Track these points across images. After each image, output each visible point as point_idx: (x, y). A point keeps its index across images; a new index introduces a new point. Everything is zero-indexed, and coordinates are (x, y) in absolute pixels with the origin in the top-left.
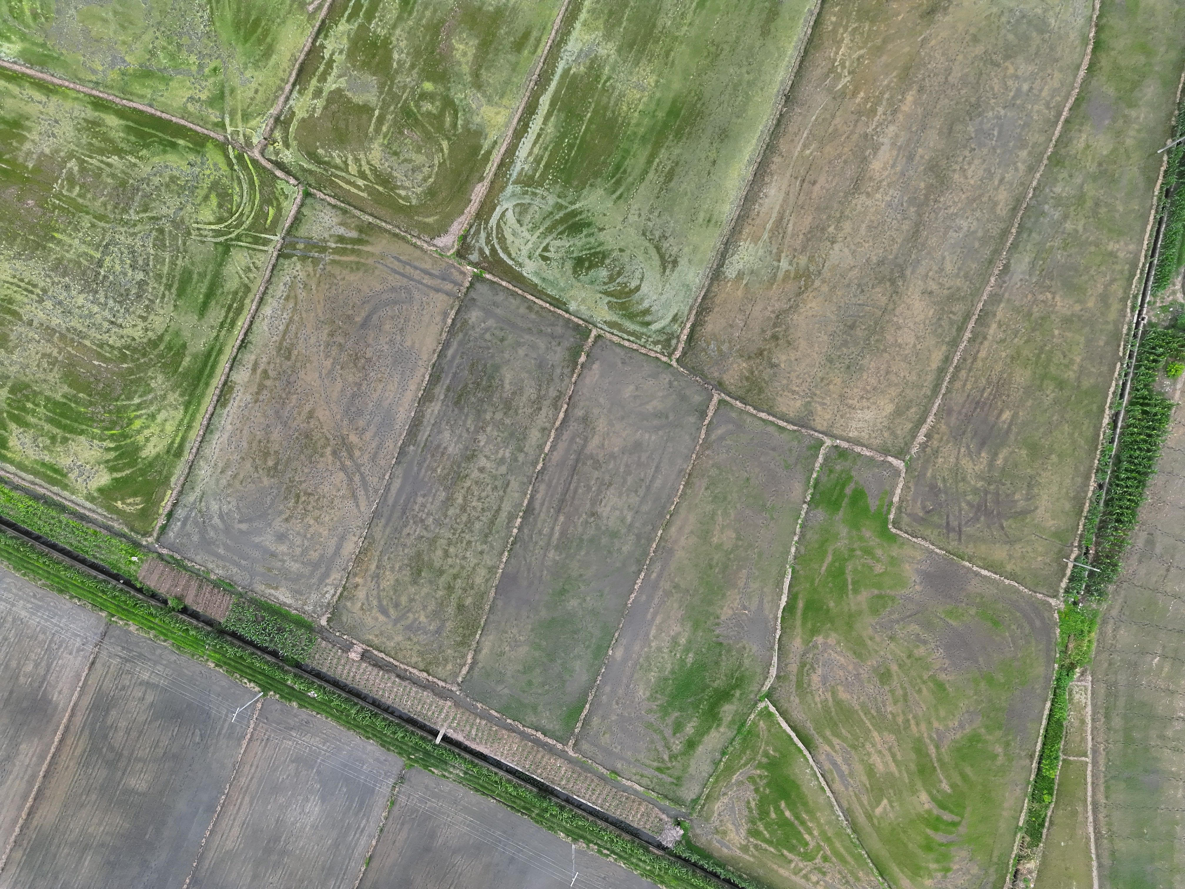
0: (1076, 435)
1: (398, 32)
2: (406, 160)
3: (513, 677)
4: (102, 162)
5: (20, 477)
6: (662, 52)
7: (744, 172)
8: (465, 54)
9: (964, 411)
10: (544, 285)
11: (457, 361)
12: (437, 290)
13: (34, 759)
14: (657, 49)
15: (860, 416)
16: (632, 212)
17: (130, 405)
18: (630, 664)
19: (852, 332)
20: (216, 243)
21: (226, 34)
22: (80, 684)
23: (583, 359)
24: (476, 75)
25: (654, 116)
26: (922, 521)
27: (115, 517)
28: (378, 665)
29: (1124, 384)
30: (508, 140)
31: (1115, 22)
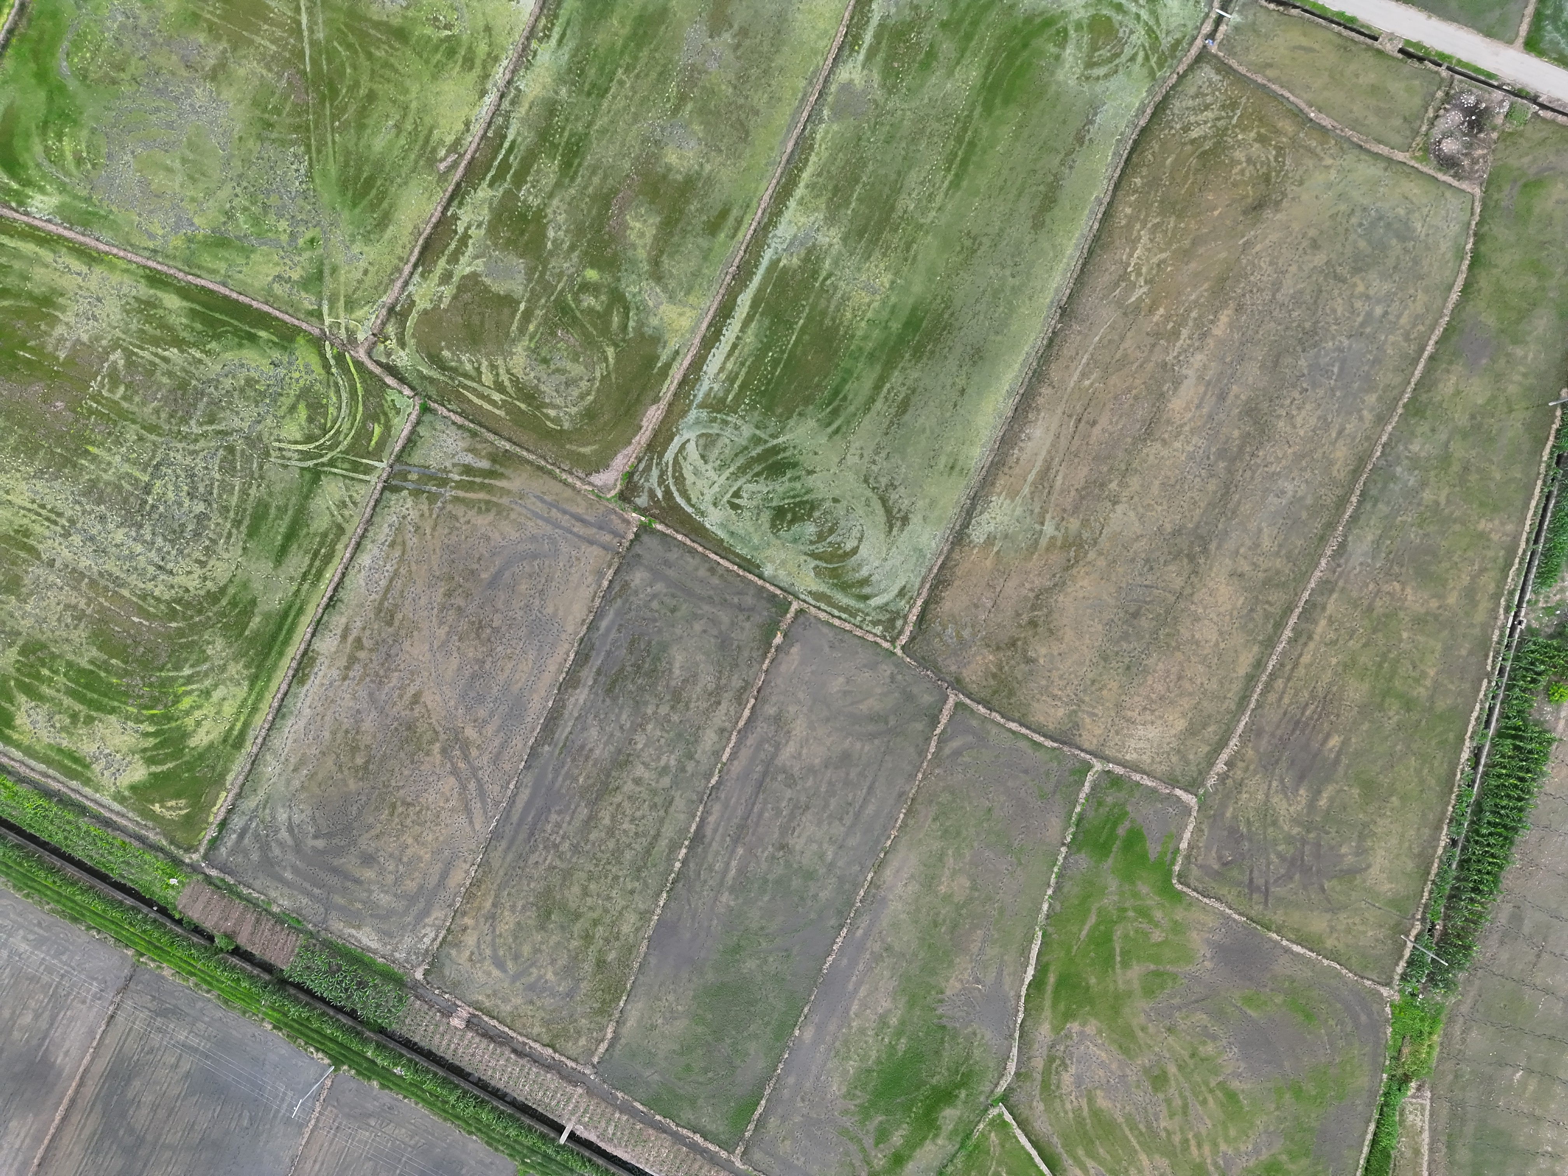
0: (1426, 771)
1: (555, 202)
2: (558, 370)
3: (666, 1058)
4: (156, 355)
5: (27, 766)
6: (902, 244)
7: (1001, 406)
8: (642, 235)
9: (1279, 732)
10: (731, 541)
11: (613, 635)
12: (591, 542)
13: (28, 1140)
14: (895, 240)
15: (1141, 733)
16: (852, 451)
17: (178, 677)
18: (822, 1048)
19: (1135, 622)
20: (302, 469)
21: (328, 195)
22: (95, 1044)
23: (778, 639)
24: (656, 263)
25: (886, 327)
26: (1217, 876)
27: (150, 824)
28: (488, 1035)
29: (1491, 709)
30: (693, 351)
31: (1500, 231)
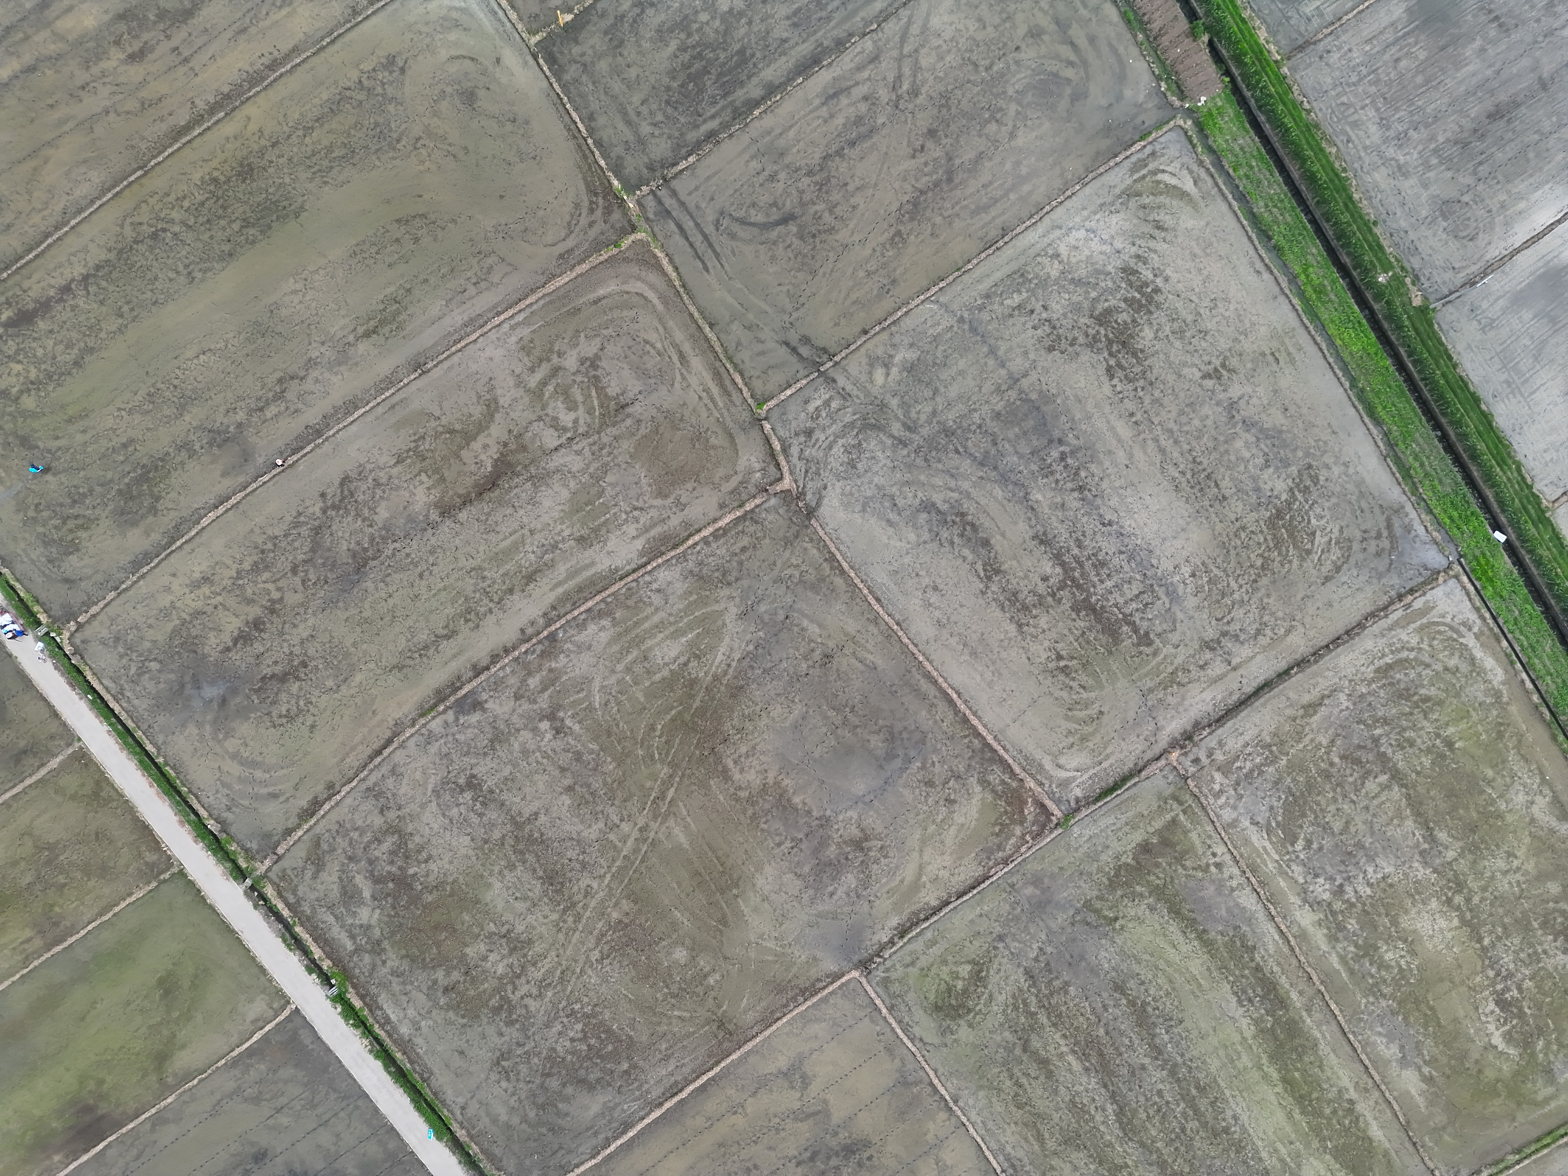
12: (682, 204)
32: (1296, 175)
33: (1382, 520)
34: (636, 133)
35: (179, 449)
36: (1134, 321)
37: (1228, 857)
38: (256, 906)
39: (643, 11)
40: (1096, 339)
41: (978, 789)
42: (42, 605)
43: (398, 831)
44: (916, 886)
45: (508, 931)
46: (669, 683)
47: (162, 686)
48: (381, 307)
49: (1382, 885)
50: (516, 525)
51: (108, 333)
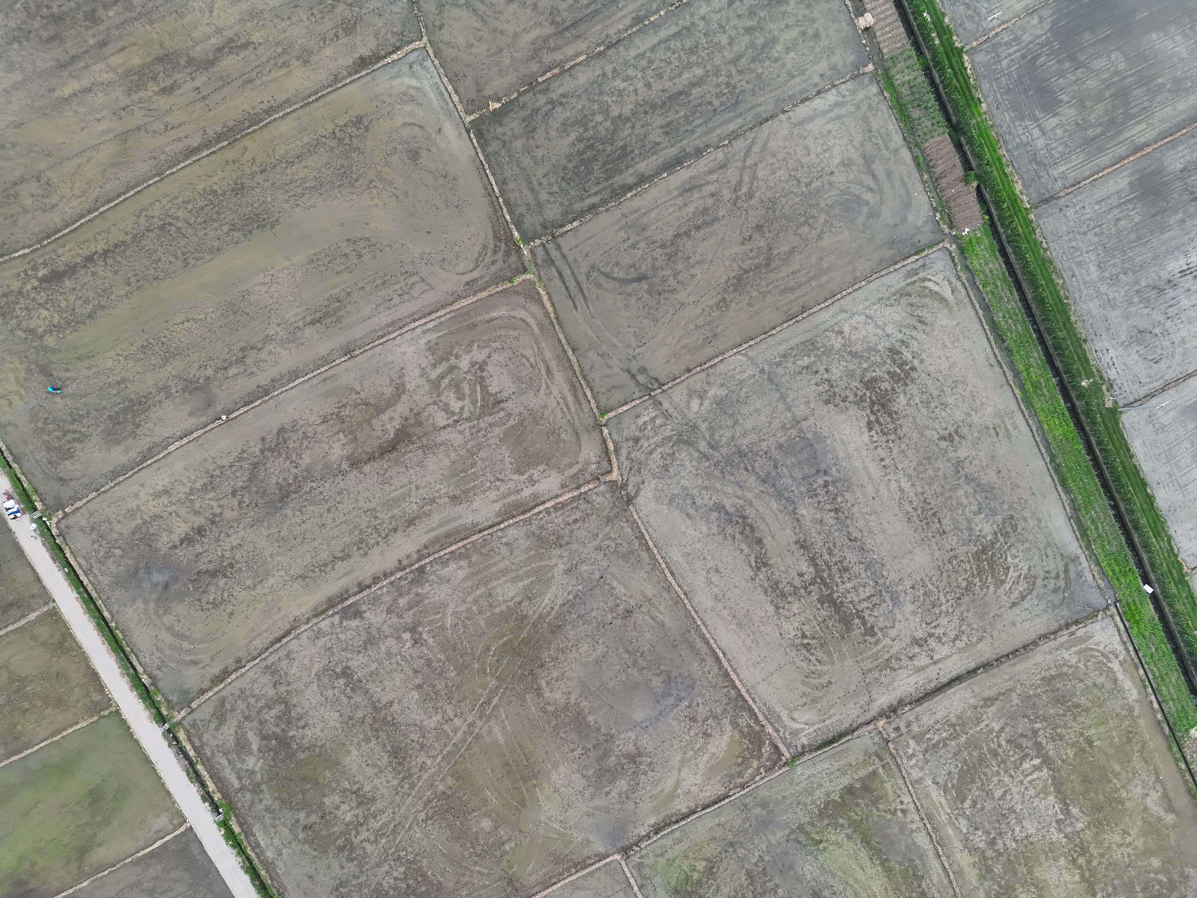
12: (564, 256)
13: (1179, 149)
22: (1096, 177)
25: (282, 248)
32: (1029, 296)
33: (1061, 565)
34: (536, 199)
35: (159, 390)
36: (893, 389)
37: (912, 806)
38: (170, 745)
39: (553, 108)
40: (862, 399)
41: (729, 728)
42: (40, 495)
43: (285, 702)
44: (673, 796)
45: (358, 789)
46: (505, 616)
47: (121, 568)
48: (327, 303)
49: (1025, 842)
50: (406, 481)
51: (117, 296)
